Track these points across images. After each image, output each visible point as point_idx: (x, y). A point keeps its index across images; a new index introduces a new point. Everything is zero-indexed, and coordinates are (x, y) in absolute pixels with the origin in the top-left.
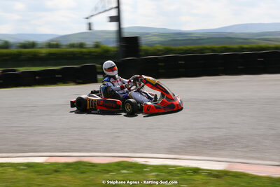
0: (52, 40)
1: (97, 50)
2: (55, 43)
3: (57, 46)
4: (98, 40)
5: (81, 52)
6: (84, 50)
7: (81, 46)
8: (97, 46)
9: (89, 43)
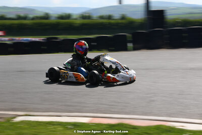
0: (85, 13)
1: (123, 21)
2: (87, 15)
3: (89, 17)
4: (124, 13)
5: (110, 24)
6: (112, 21)
7: (110, 17)
8: (123, 18)
9: (117, 15)
